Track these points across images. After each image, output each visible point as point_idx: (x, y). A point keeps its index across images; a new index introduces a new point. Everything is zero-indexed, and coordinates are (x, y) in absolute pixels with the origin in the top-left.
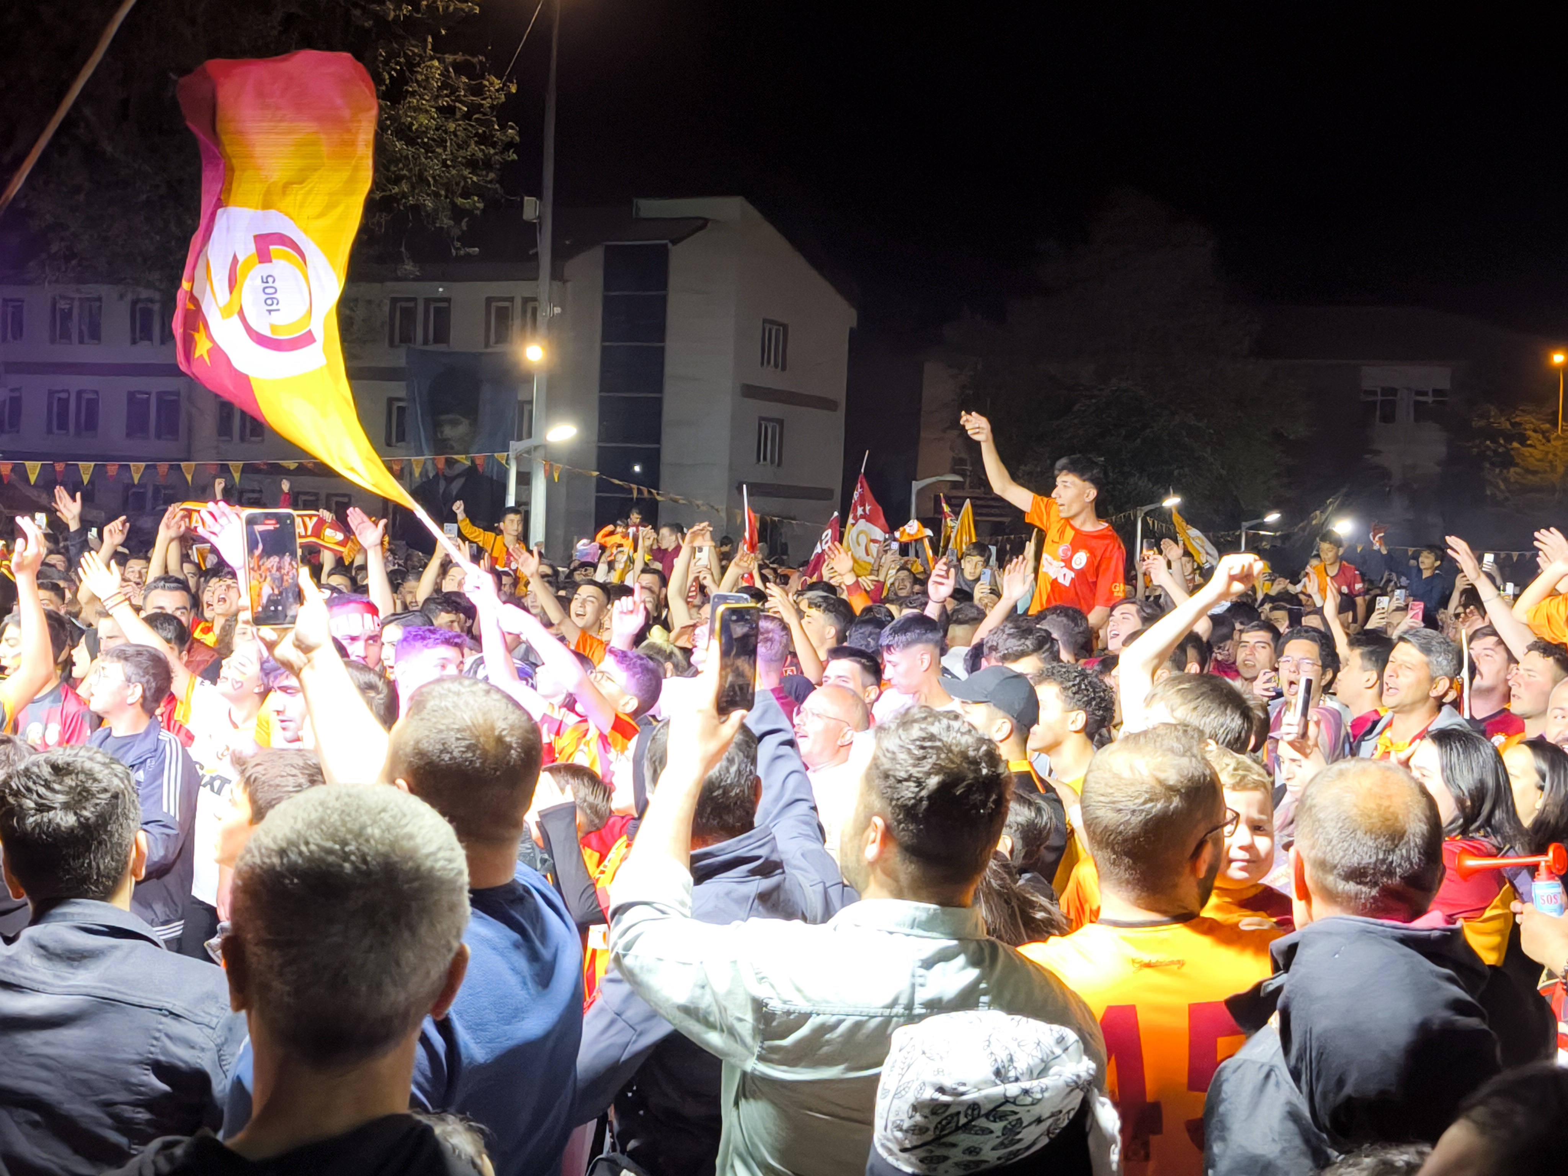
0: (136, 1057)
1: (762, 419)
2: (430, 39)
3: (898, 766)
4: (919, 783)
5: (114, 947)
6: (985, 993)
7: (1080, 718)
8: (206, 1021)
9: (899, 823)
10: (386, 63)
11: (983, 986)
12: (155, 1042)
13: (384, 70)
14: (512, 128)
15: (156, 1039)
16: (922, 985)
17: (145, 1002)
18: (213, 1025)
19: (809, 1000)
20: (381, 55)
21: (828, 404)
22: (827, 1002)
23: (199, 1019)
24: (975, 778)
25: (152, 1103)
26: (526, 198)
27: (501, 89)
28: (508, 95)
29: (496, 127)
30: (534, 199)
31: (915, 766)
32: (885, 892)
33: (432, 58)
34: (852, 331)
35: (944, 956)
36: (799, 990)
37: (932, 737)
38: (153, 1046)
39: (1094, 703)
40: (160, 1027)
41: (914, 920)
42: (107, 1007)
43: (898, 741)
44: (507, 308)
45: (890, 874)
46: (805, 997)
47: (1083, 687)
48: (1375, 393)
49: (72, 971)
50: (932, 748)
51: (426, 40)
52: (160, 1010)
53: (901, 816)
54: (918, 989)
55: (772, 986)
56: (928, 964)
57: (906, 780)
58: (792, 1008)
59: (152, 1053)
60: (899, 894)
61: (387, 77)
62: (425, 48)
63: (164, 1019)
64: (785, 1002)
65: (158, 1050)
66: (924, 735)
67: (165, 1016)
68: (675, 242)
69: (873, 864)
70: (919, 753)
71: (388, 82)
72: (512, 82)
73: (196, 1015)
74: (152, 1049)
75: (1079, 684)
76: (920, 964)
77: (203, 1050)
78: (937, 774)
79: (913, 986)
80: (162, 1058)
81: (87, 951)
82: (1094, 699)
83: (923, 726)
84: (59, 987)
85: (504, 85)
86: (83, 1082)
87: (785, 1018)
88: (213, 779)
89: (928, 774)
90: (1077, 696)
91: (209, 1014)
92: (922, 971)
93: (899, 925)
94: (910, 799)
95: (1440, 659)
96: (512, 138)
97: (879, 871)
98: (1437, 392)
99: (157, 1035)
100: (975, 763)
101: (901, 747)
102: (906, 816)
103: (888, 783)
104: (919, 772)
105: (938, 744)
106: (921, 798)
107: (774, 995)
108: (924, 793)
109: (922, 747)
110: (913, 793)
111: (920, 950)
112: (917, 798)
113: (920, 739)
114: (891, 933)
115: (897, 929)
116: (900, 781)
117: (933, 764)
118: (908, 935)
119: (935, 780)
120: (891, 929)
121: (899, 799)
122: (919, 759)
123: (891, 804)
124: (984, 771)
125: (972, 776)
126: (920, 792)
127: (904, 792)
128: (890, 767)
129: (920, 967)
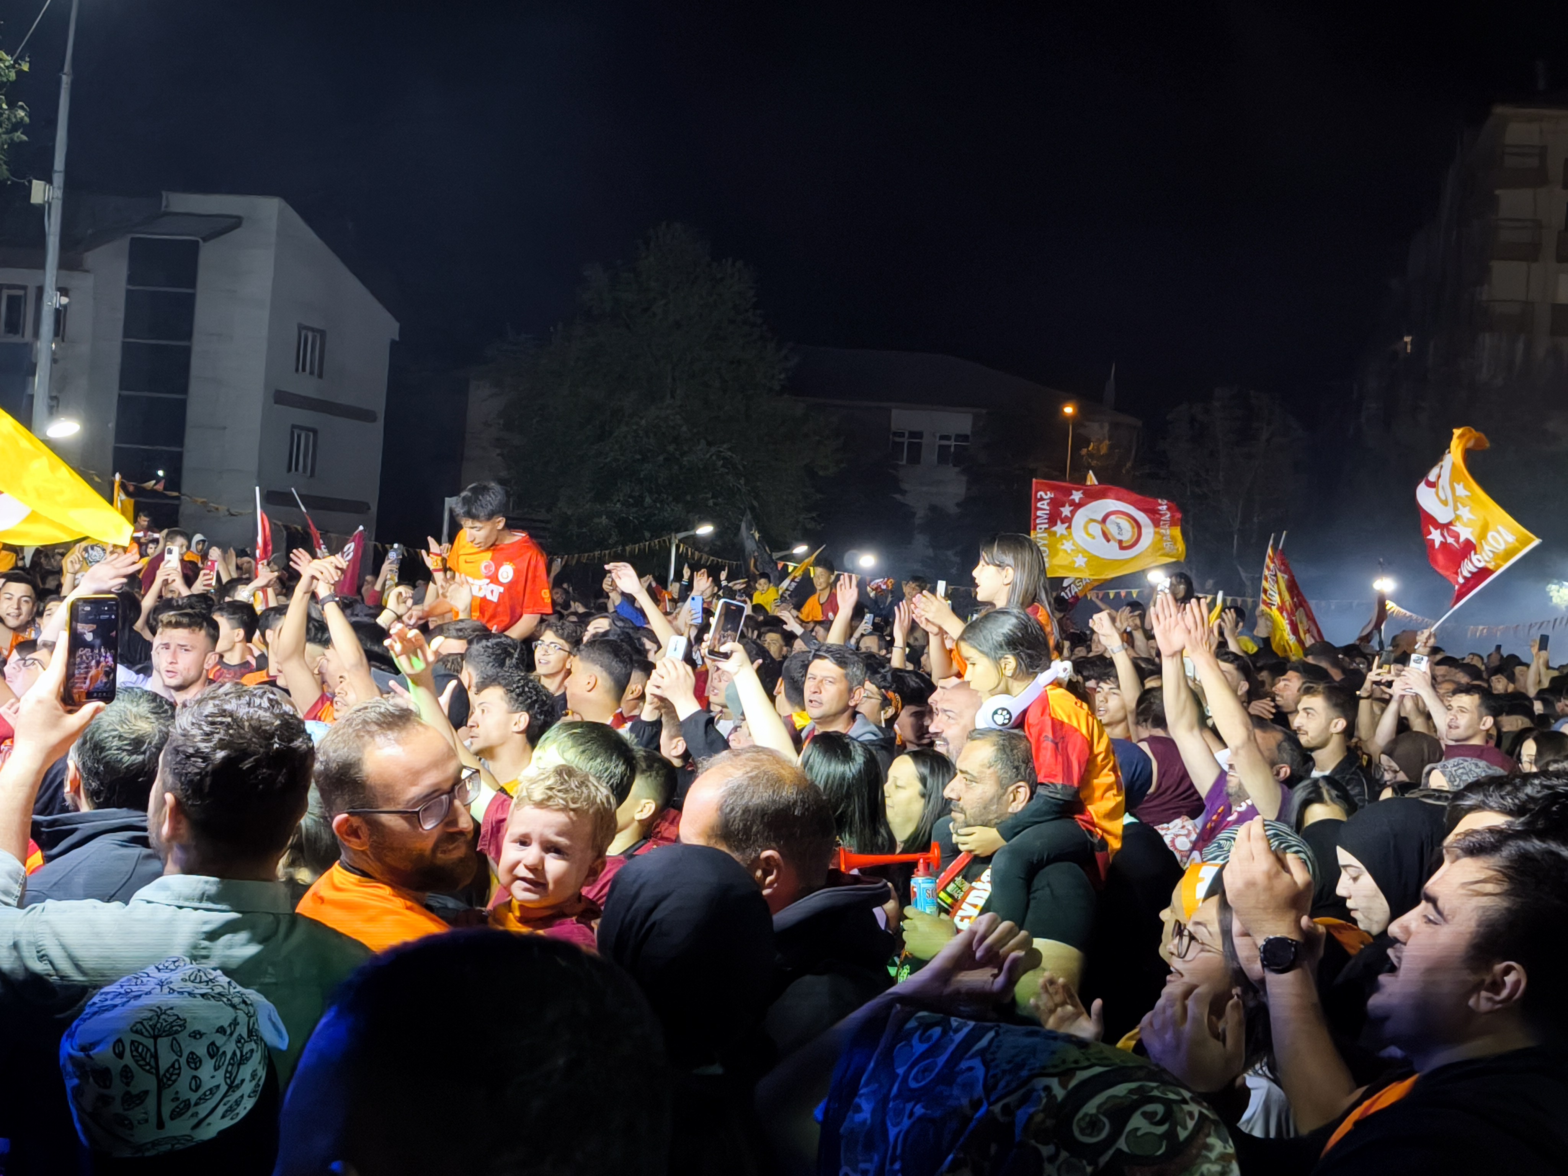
1: (294, 427)
7: (523, 719)
9: (188, 799)
14: (22, 108)
16: (205, 957)
21: (366, 416)
24: (267, 754)
26: (35, 182)
27: (13, 66)
28: (20, 73)
29: (5, 106)
30: (42, 183)
31: (204, 741)
34: (393, 343)
35: (229, 928)
37: (223, 713)
39: (537, 706)
41: (203, 894)
43: (190, 719)
44: (19, 298)
47: (527, 689)
48: (902, 435)
50: (222, 723)
53: (189, 792)
55: (51, 963)
56: (213, 936)
57: (192, 755)
60: (188, 870)
66: (216, 711)
68: (205, 240)
69: (168, 840)
70: (207, 729)
72: (24, 60)
75: (523, 686)
76: (203, 936)
78: (222, 749)
82: (536, 701)
83: (218, 702)
85: (16, 62)
89: (214, 749)
90: (521, 698)
92: (206, 943)
93: (187, 899)
94: (196, 774)
95: (855, 669)
96: (22, 119)
98: (960, 437)
100: (268, 737)
101: (193, 724)
102: (194, 791)
103: (178, 759)
104: (207, 747)
105: (229, 720)
106: (207, 772)
107: (52, 972)
108: (210, 768)
109: (213, 723)
110: (199, 768)
111: (205, 923)
112: (203, 773)
113: (212, 715)
114: (180, 907)
115: (186, 904)
116: (189, 757)
117: (221, 740)
118: (196, 909)
119: (220, 754)
120: (181, 904)
121: (186, 774)
122: (207, 735)
123: (180, 780)
124: (276, 746)
125: (262, 750)
126: (207, 766)
127: (192, 767)
128: (180, 743)
129: (204, 939)
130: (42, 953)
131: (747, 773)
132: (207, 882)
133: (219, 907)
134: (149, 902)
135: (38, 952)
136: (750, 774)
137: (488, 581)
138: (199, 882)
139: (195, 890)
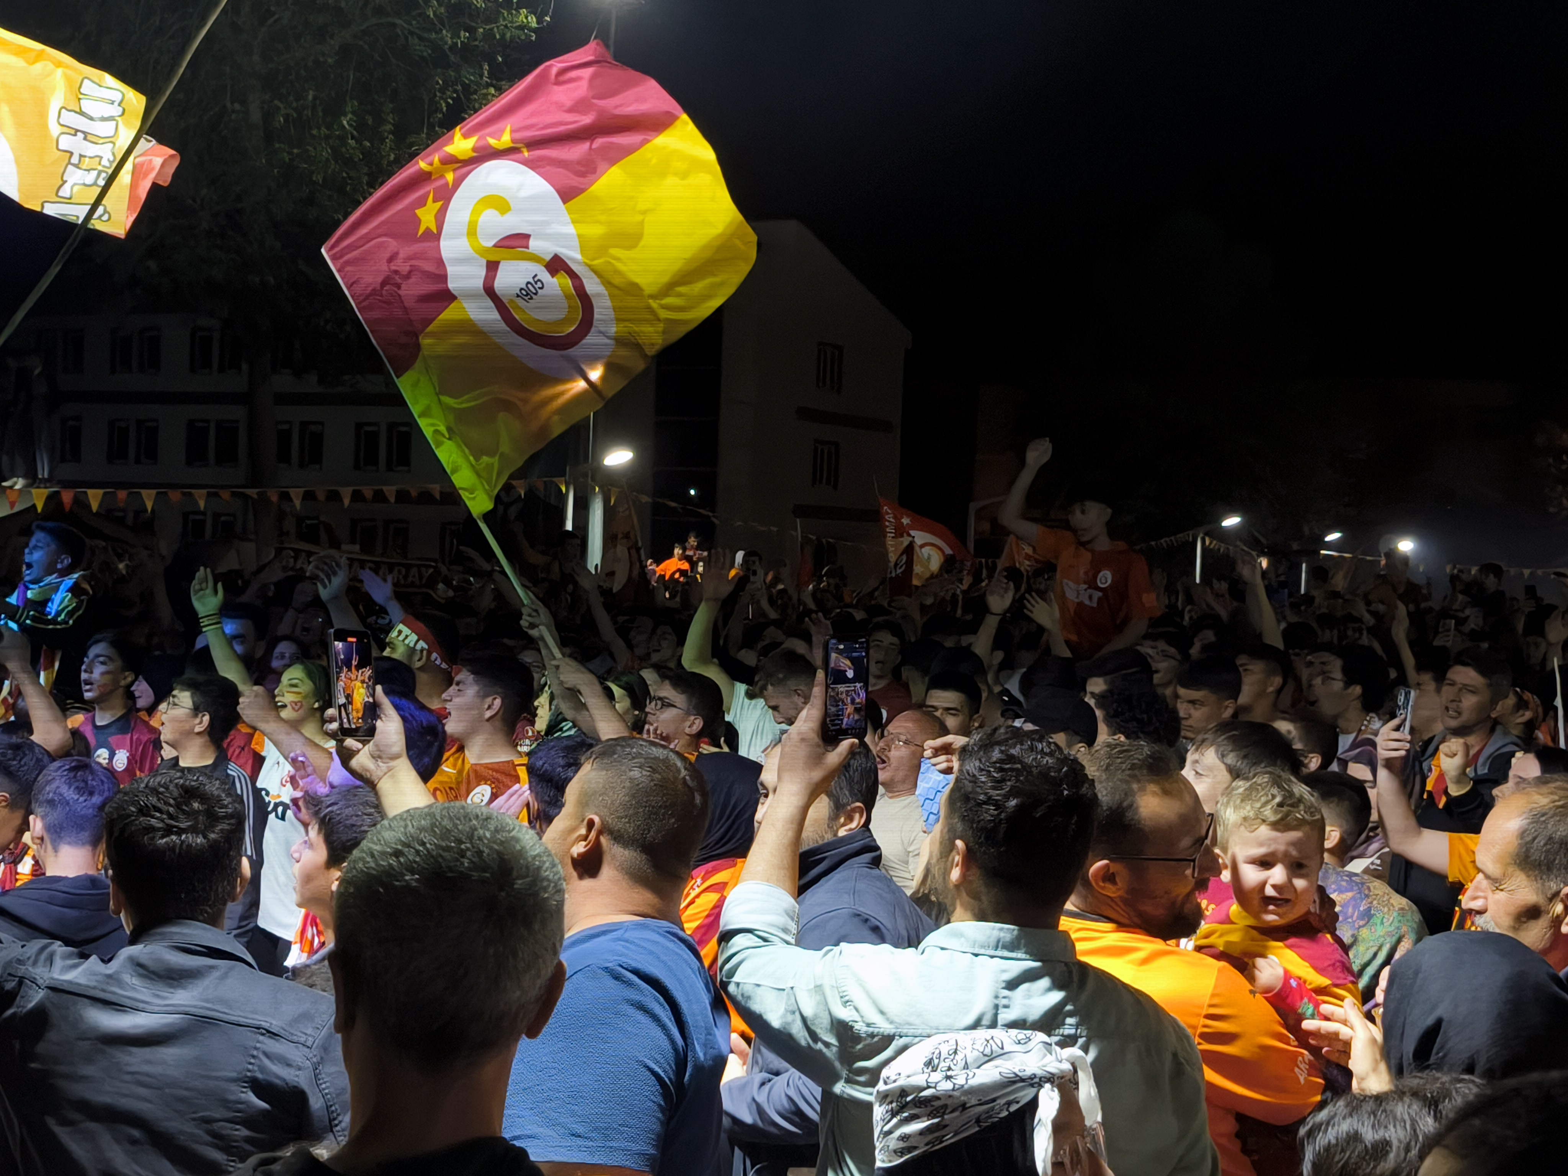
0: (234, 1075)
1: (816, 441)
2: (486, 67)
3: (978, 790)
4: (998, 806)
5: (212, 967)
6: (1071, 1014)
8: (302, 1040)
9: (981, 846)
10: (442, 91)
11: (1069, 1007)
12: (252, 1061)
13: (441, 98)
15: (254, 1057)
16: (1006, 1007)
17: (242, 1020)
18: (309, 1044)
19: (891, 1022)
20: (437, 83)
21: (882, 426)
22: (909, 1024)
23: (295, 1038)
24: (1058, 801)
25: (251, 1120)
31: (994, 788)
32: (969, 915)
33: (488, 85)
34: (907, 352)
35: (1028, 977)
36: (882, 1013)
37: (1011, 759)
38: (250, 1063)
40: (258, 1045)
41: (998, 941)
42: (207, 1025)
43: (977, 764)
45: (975, 896)
46: (888, 1019)
49: (172, 990)
50: (1012, 770)
51: (481, 68)
52: (258, 1028)
53: (982, 839)
54: (1001, 1010)
55: (857, 1010)
56: (1012, 985)
57: (985, 803)
58: (876, 1030)
59: (249, 1071)
60: (982, 917)
61: (444, 105)
62: (481, 76)
63: (261, 1038)
64: (868, 1025)
65: (256, 1068)
66: (1003, 757)
67: (263, 1034)
69: (957, 887)
70: (997, 775)
71: (445, 109)
73: (292, 1034)
74: (250, 1067)
76: (1004, 985)
77: (300, 1069)
78: (1014, 797)
79: (996, 1007)
80: (259, 1075)
81: (186, 971)
83: (1003, 748)
84: (159, 1006)
86: (181, 1100)
87: (869, 1041)
88: (276, 805)
89: (1007, 797)
91: (306, 1034)
92: (1006, 993)
93: (983, 947)
94: (990, 822)
97: (964, 894)
99: (255, 1053)
100: (1057, 784)
101: (981, 770)
102: (986, 838)
103: (969, 806)
104: (998, 795)
105: (1019, 766)
106: (1001, 820)
107: (858, 1019)
108: (1003, 816)
109: (1001, 770)
110: (992, 816)
111: (1004, 971)
112: (997, 821)
113: (1001, 761)
114: (976, 955)
115: (982, 951)
116: (980, 804)
117: (1012, 787)
118: (992, 957)
119: (1013, 803)
120: (976, 951)
121: (979, 822)
122: (998, 782)
123: (972, 827)
124: (1066, 792)
125: (1051, 797)
126: (999, 814)
127: (985, 815)
128: (970, 789)
129: (1003, 988)
130: (847, 998)
131: (1554, 802)
132: (1001, 929)
133: (1013, 955)
134: (942, 949)
135: (842, 997)
136: (1557, 803)
137: (1086, 586)
138: (993, 929)
139: (989, 937)
